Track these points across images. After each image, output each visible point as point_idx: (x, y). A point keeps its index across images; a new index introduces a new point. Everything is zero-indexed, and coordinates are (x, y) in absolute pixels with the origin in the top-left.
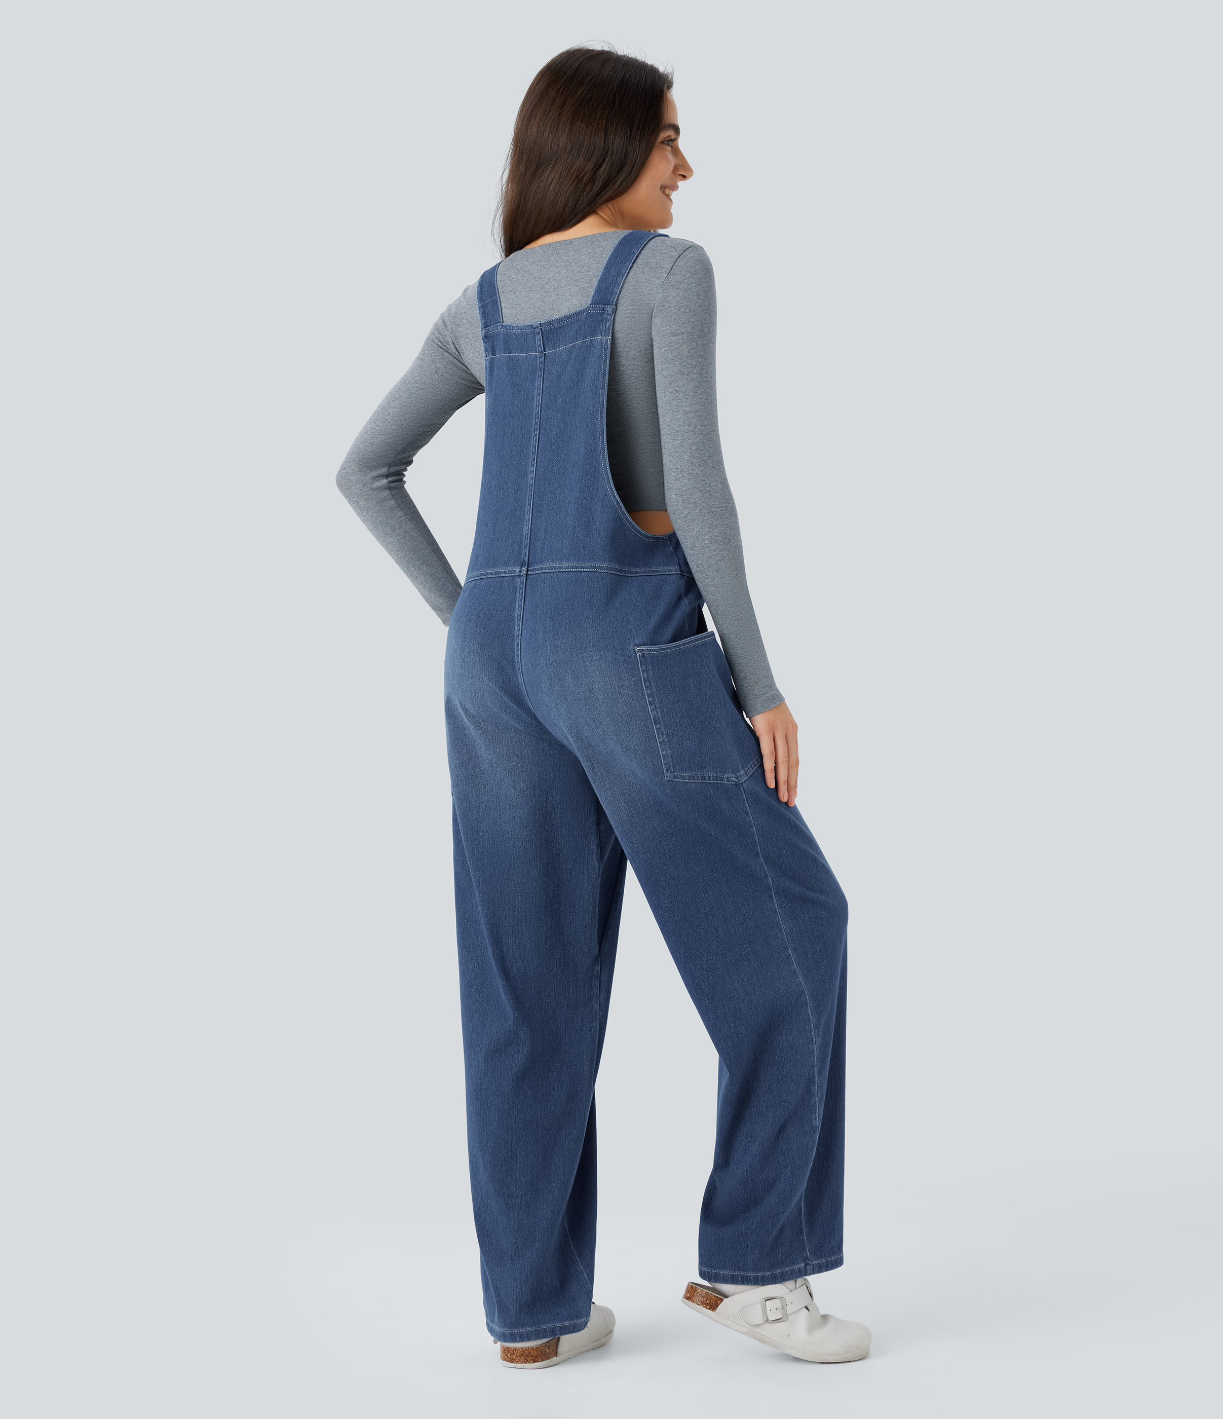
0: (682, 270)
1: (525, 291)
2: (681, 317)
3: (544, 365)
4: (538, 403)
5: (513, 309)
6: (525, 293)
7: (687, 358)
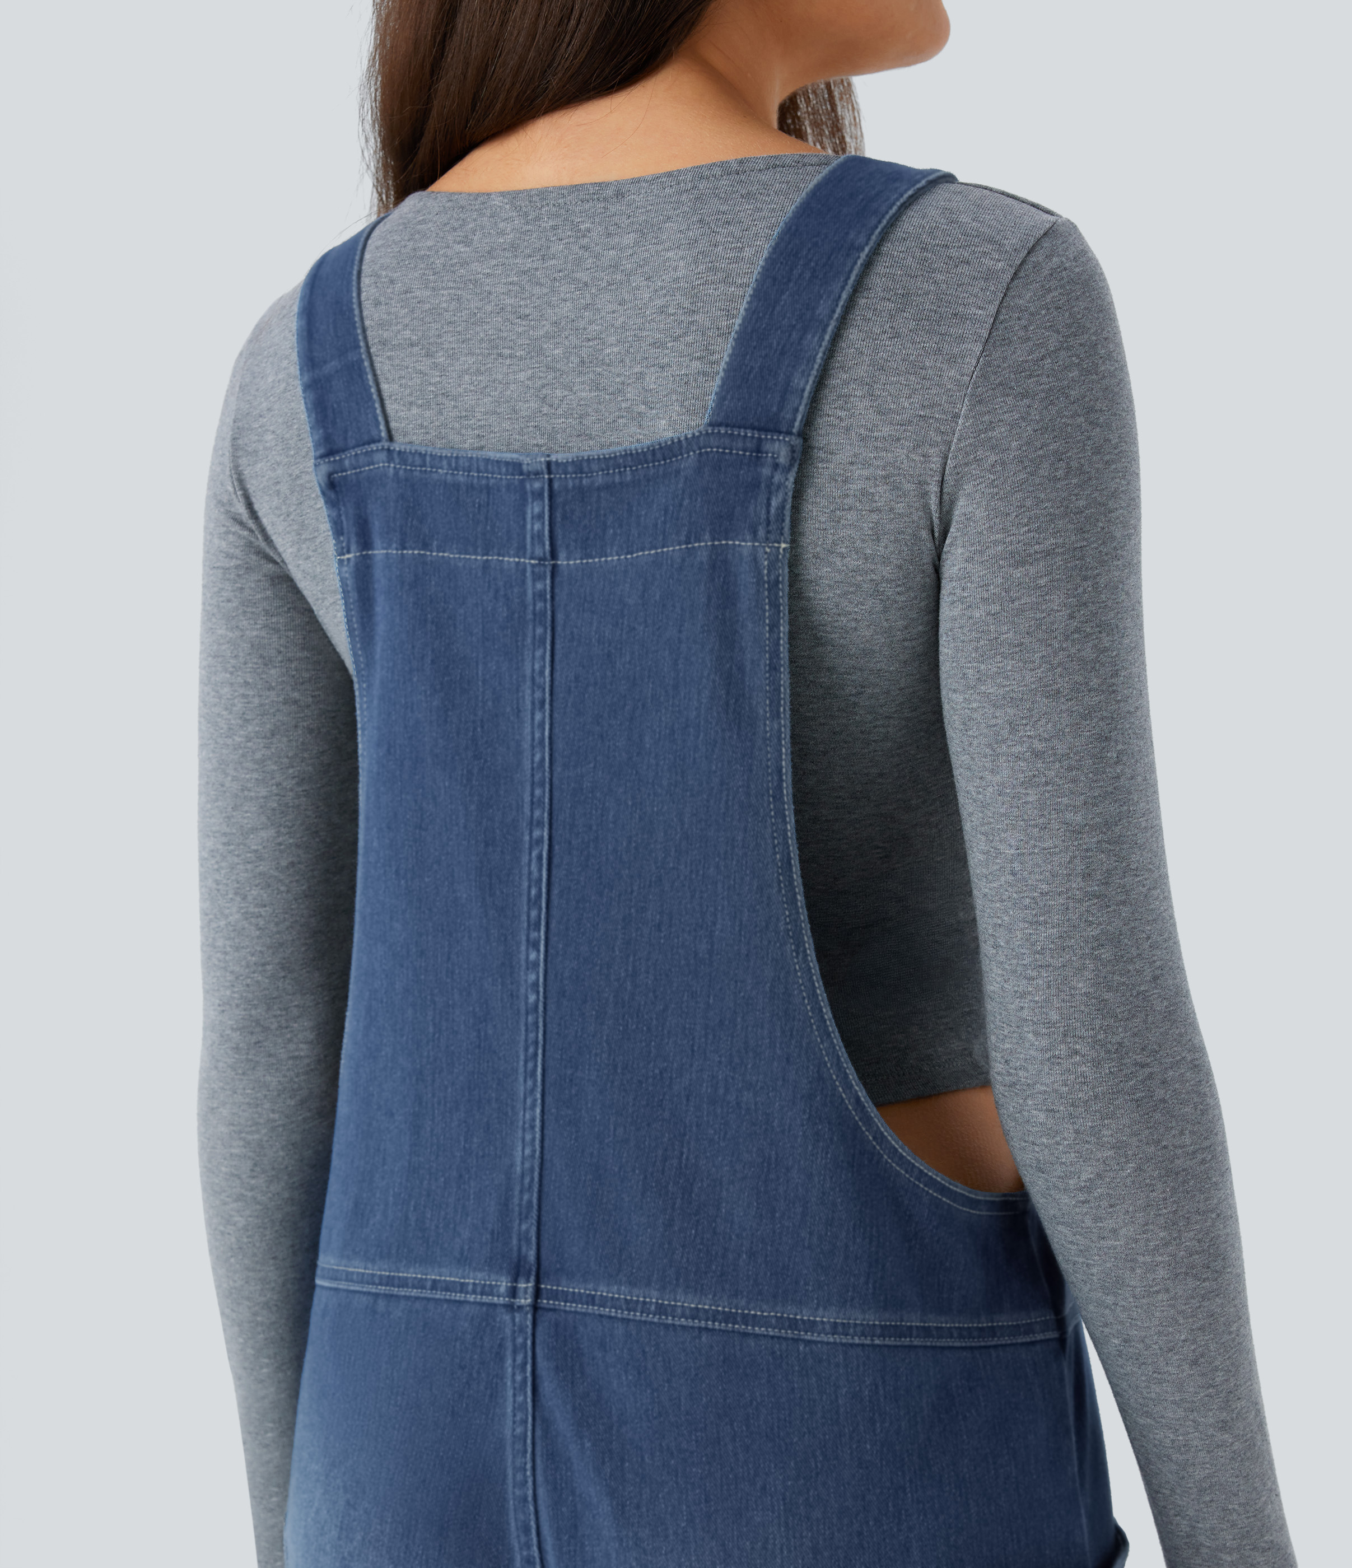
0: (1030, 324)
1: (472, 354)
2: (1043, 496)
3: (553, 606)
4: (537, 735)
5: (426, 406)
6: (471, 360)
7: (1067, 638)
